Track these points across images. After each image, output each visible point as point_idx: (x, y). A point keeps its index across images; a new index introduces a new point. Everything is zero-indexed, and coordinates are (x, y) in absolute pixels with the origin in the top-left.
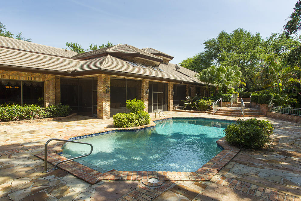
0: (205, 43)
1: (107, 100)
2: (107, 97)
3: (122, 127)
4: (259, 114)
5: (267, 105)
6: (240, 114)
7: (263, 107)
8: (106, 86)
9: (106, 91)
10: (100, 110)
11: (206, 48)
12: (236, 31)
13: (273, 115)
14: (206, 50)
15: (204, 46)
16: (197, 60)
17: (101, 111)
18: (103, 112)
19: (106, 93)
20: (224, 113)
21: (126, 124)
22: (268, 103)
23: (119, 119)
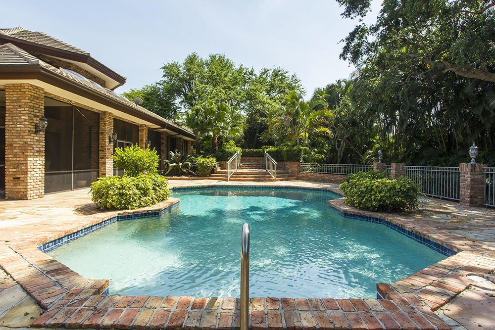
0: (164, 68)
1: (38, 151)
2: (36, 143)
3: (127, 208)
4: (288, 176)
5: (298, 163)
6: (267, 177)
7: (293, 167)
8: (35, 116)
9: (36, 126)
10: (18, 176)
11: (165, 76)
12: (213, 57)
13: (307, 177)
14: (165, 79)
15: (162, 73)
16: (151, 94)
17: (19, 178)
18: (29, 181)
19: (36, 132)
20: (244, 177)
21: (135, 201)
22: (299, 161)
23: (119, 189)
